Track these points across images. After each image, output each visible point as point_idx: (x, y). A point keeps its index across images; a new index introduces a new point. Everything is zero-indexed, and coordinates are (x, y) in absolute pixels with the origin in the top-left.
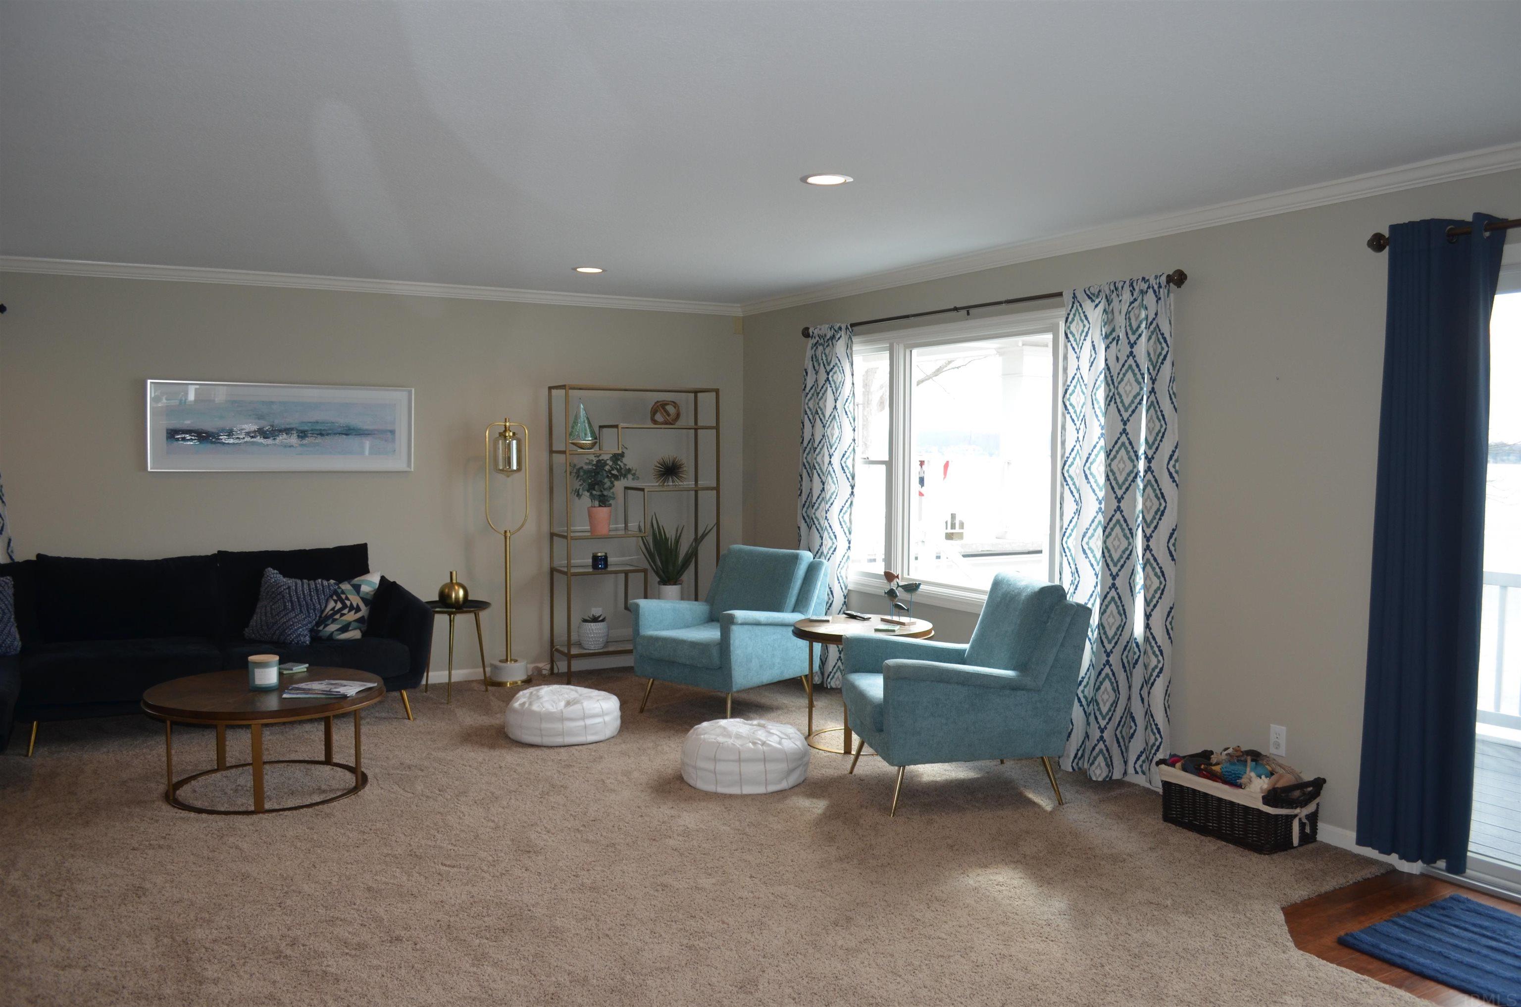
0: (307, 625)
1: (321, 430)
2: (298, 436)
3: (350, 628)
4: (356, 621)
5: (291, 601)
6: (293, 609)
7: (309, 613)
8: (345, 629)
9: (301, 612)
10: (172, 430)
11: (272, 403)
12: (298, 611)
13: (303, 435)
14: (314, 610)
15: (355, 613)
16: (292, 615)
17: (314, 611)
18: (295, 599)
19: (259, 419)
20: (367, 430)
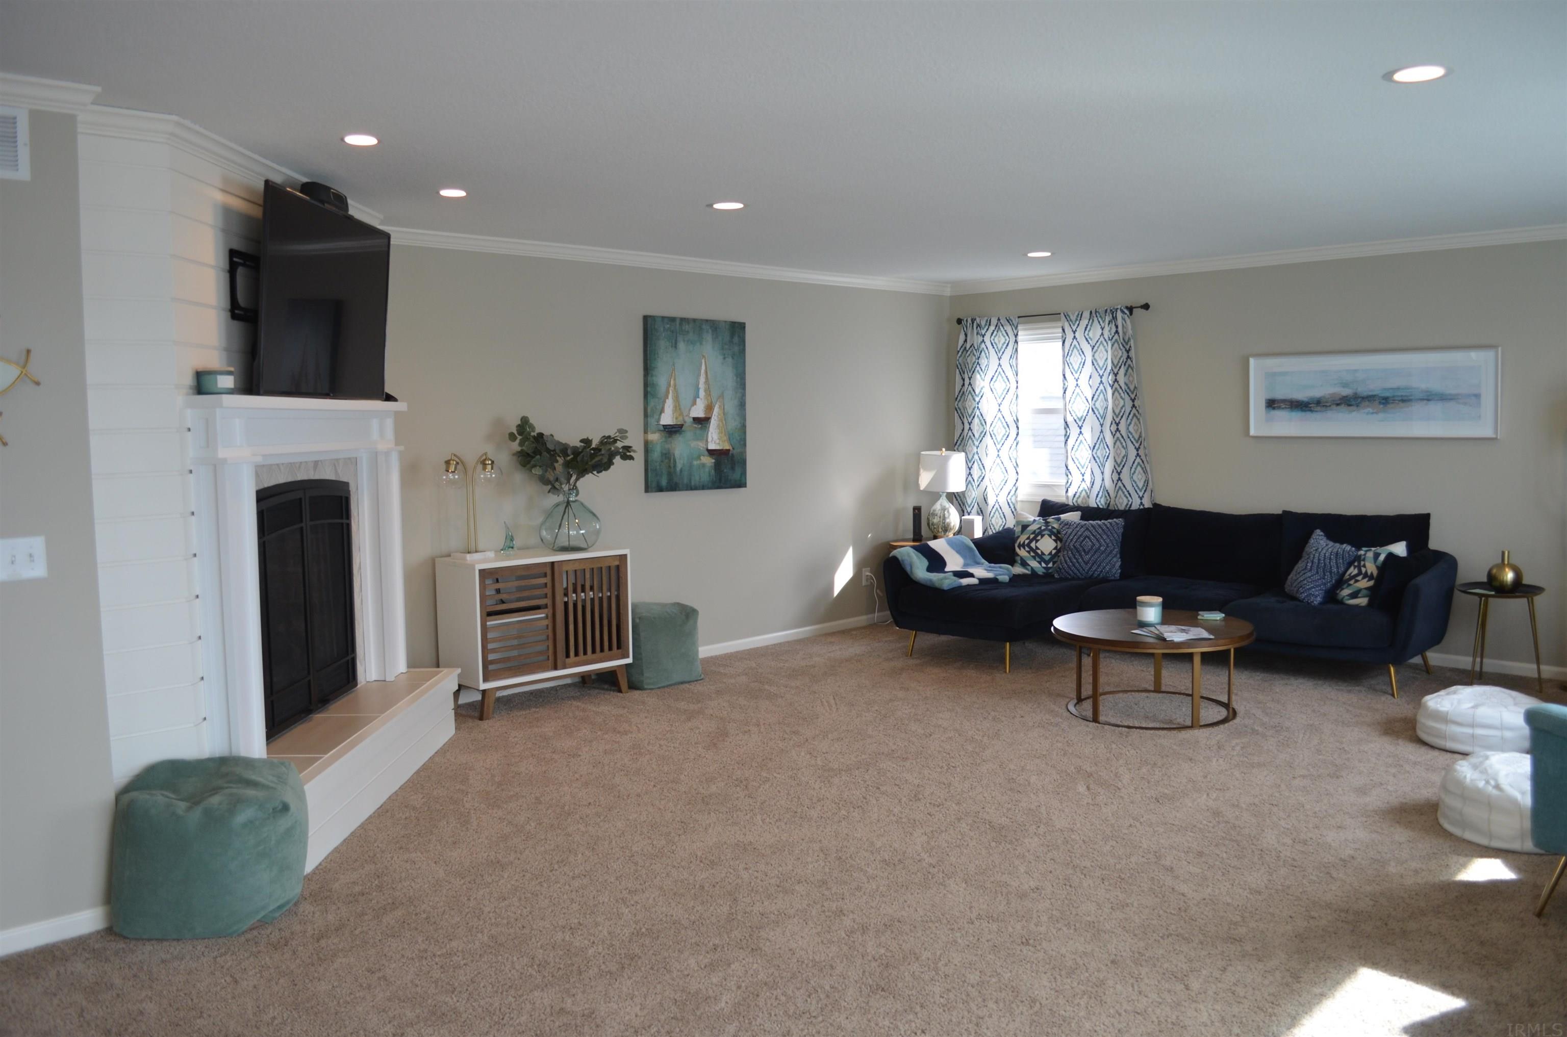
0: (1320, 586)
1: (1402, 396)
2: (1380, 402)
3: (1360, 595)
4: (1366, 589)
5: (1313, 562)
6: (1311, 570)
7: (1325, 575)
8: (1354, 595)
9: (1317, 573)
10: (1269, 400)
11: (1356, 371)
12: (1314, 572)
13: (1384, 401)
14: (1331, 572)
15: (1368, 581)
16: (1309, 574)
17: (1331, 574)
18: (1316, 561)
19: (1344, 387)
20: (1450, 395)
